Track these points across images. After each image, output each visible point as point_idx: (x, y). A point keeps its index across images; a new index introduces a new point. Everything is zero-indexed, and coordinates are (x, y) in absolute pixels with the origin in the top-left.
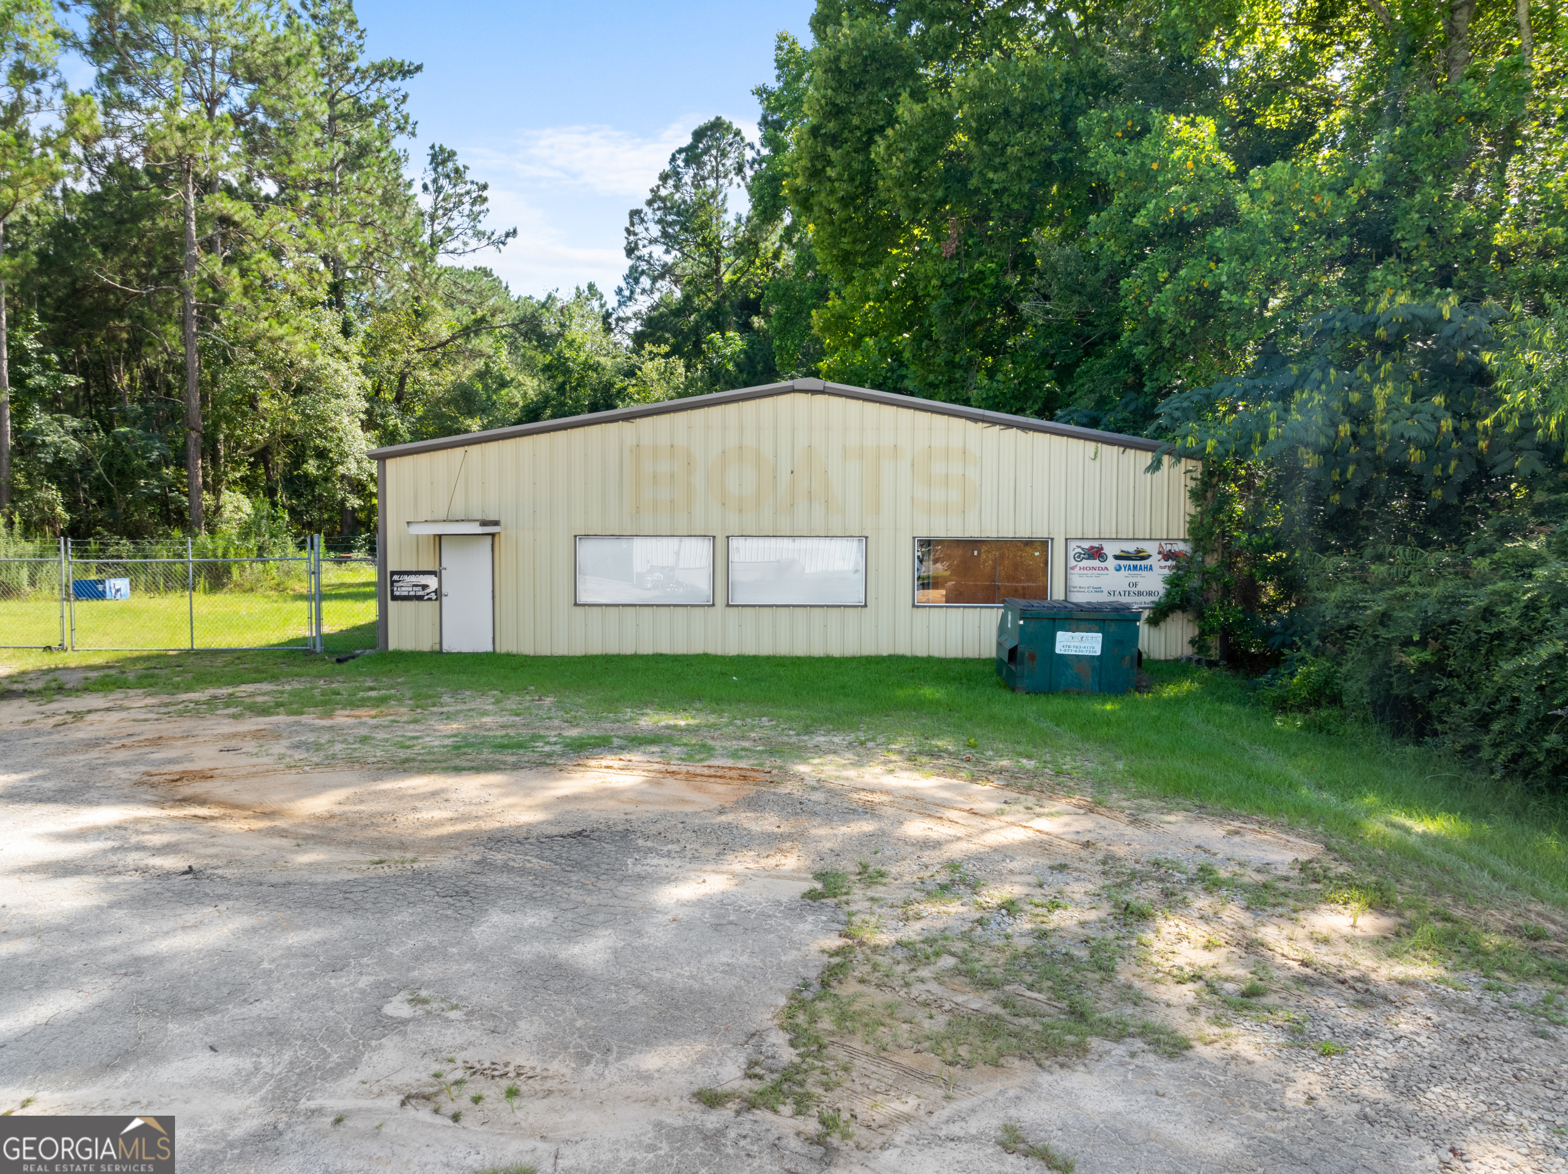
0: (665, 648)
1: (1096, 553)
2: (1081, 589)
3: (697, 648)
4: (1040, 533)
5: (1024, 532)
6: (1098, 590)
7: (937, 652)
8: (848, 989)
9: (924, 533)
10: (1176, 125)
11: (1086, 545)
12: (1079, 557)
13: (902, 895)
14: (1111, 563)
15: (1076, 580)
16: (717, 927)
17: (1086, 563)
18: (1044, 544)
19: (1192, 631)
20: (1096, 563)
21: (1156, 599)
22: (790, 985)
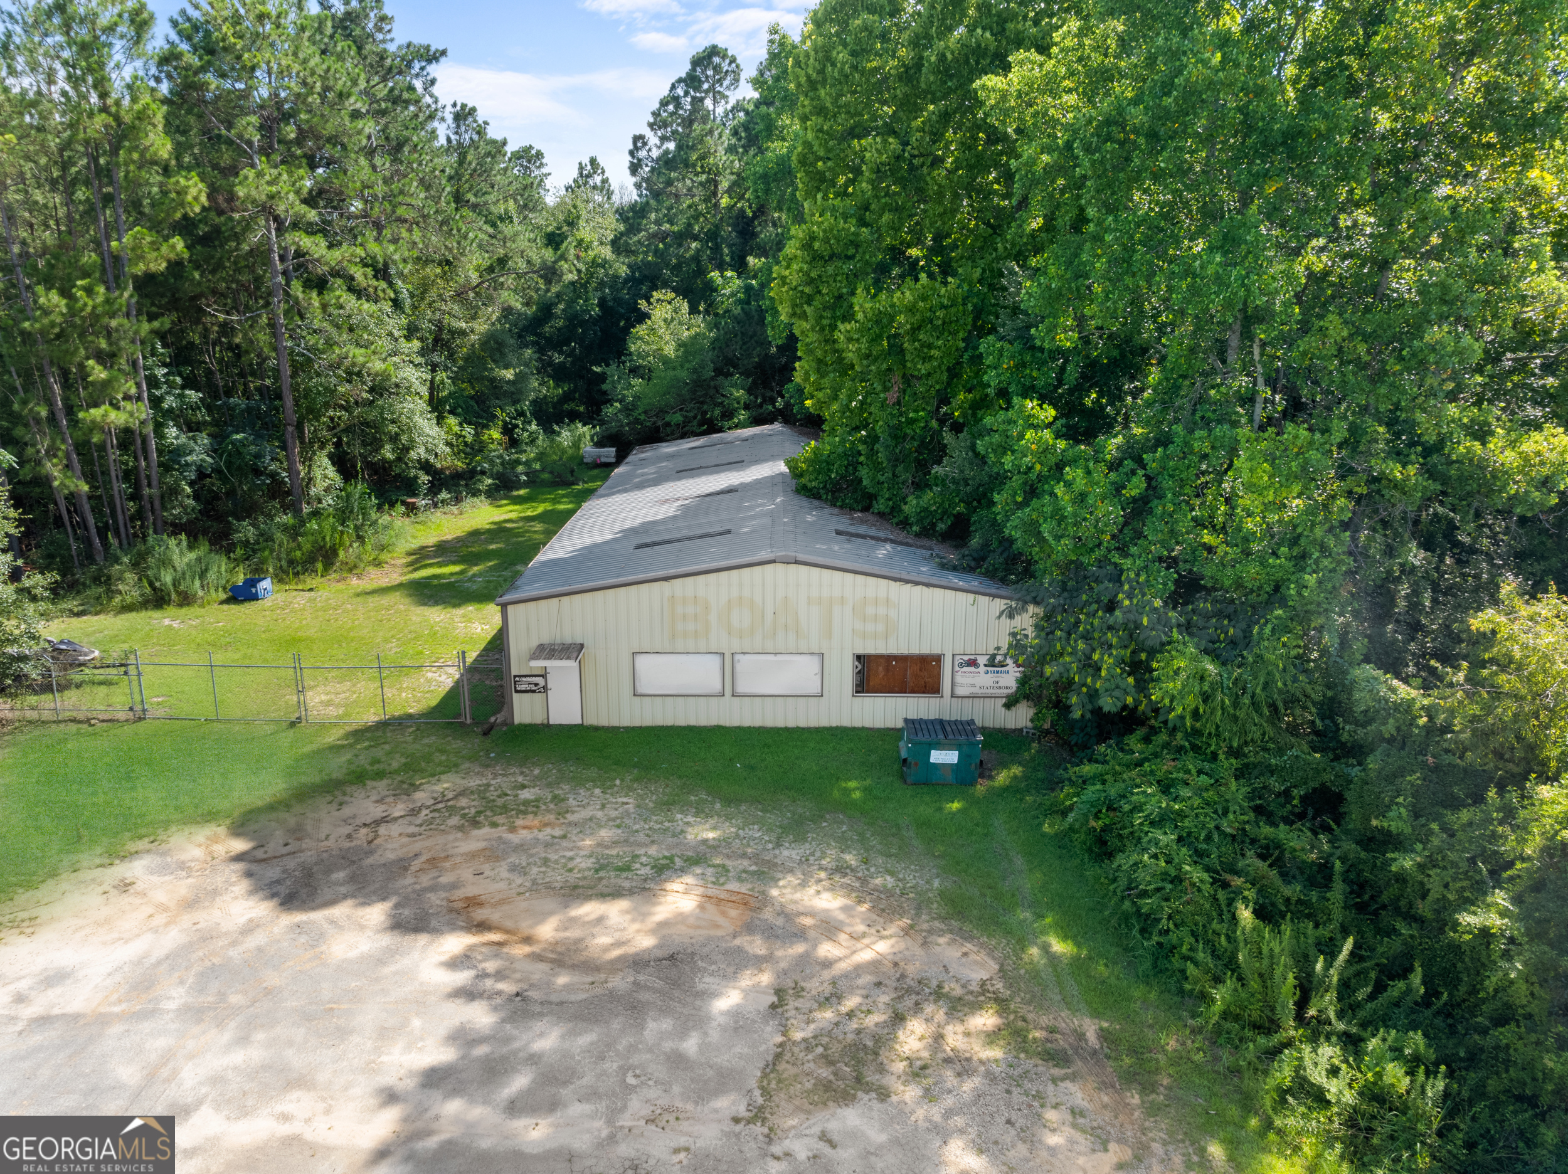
0: (692, 722)
1: (972, 663)
2: (962, 685)
3: (713, 721)
4: (936, 651)
5: (926, 650)
6: (973, 686)
7: (868, 724)
8: (782, 1066)
9: (861, 651)
10: (1030, 405)
11: (966, 658)
12: (961, 665)
13: (808, 1005)
14: (982, 669)
15: (959, 679)
16: (736, 1030)
17: (966, 669)
18: (938, 659)
19: (1031, 712)
20: (972, 669)
21: (1010, 691)
22: (762, 1065)
